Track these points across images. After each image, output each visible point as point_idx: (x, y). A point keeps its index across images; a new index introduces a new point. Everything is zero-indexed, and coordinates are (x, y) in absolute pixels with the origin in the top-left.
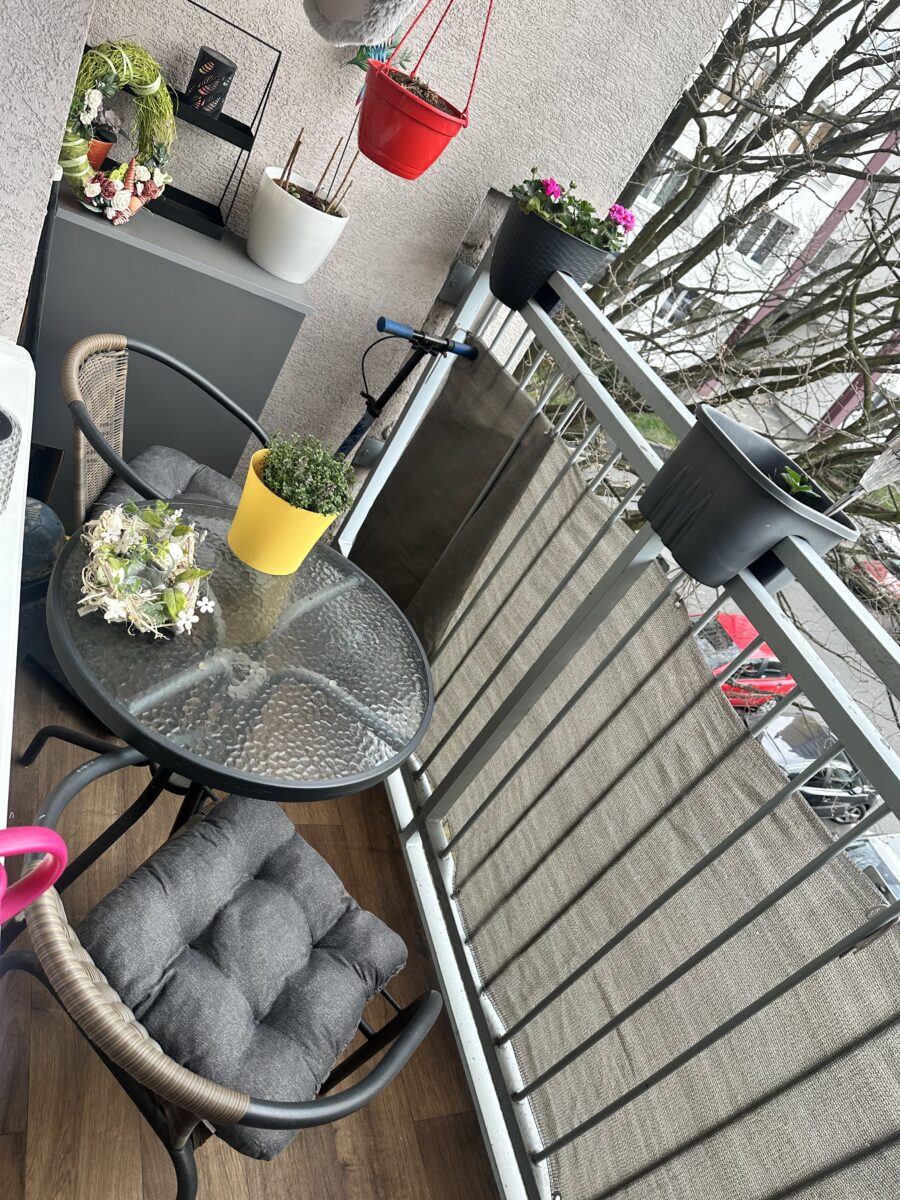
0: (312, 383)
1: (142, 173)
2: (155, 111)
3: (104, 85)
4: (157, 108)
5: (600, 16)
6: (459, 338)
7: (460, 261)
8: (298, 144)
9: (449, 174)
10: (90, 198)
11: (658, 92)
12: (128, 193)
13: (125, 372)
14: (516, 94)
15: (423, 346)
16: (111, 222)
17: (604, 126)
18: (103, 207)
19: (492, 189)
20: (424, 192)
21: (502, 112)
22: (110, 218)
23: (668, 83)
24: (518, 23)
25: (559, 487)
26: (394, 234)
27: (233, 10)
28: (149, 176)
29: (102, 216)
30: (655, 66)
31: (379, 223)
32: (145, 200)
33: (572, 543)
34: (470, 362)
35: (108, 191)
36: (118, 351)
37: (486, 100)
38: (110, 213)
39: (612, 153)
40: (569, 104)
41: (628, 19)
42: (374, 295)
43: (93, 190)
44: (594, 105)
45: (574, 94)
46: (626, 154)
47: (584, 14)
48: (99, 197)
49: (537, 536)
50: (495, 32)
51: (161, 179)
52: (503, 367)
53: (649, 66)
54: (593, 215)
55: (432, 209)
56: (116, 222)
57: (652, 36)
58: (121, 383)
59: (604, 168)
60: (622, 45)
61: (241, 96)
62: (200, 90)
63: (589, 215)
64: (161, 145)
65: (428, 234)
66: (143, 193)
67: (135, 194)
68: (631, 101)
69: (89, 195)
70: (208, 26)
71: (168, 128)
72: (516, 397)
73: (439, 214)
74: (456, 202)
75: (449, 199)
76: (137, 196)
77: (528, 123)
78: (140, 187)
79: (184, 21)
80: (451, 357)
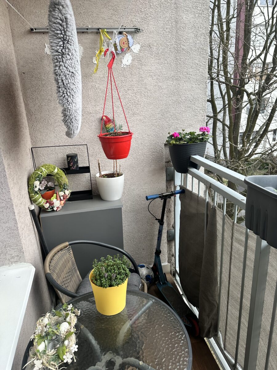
0: (142, 223)
1: (61, 194)
2: (59, 177)
3: (38, 179)
4: (59, 176)
5: (169, 84)
6: (178, 189)
7: (168, 167)
8: (99, 164)
9: (150, 148)
10: (47, 208)
11: (200, 91)
12: (59, 201)
13: (72, 252)
14: (157, 117)
15: (165, 198)
16: (56, 211)
17: (189, 109)
18: (52, 208)
19: (165, 144)
20: (146, 156)
21: (156, 124)
22: (56, 210)
23: (201, 87)
24: (147, 100)
25: (225, 225)
26: (143, 171)
27: (72, 142)
28: (64, 193)
29: (53, 211)
30: (194, 86)
31: (137, 170)
32: (65, 200)
33: (239, 246)
34: (184, 194)
35: (51, 204)
36: (67, 247)
37: (150, 124)
38: (55, 209)
39: (196, 114)
40: (174, 110)
41: (178, 80)
42: (147, 190)
43: (47, 206)
44: (182, 106)
45: (174, 107)
46: (200, 112)
47: (165, 87)
48: (49, 206)
49: (227, 248)
50: (142, 106)
51: (68, 193)
52: (192, 192)
53: (192, 87)
54: (196, 134)
55: (150, 159)
56: (58, 210)
57: (188, 79)
58: (71, 256)
59: (196, 119)
60: (180, 87)
61: (84, 160)
62: (70, 165)
63: (195, 135)
64: (64, 184)
65: (153, 166)
66: (64, 199)
67: (61, 200)
68: (193, 98)
69: (46, 208)
70: (68, 149)
71: (65, 179)
72: (199, 199)
73: (153, 159)
74: (156, 153)
75: (154, 154)
76: (62, 200)
77: (165, 122)
78: (62, 198)
79: (62, 151)
80: (178, 196)
